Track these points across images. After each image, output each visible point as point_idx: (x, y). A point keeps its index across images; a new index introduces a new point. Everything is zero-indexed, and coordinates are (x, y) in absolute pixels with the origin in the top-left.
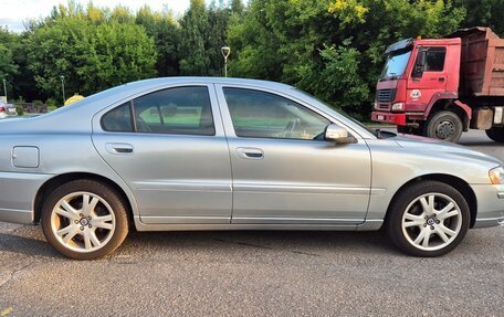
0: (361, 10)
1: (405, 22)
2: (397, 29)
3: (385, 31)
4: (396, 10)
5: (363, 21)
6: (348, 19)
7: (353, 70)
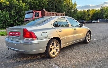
0: (8, 3)
1: (19, 7)
2: (17, 8)
3: (14, 8)
4: (15, 4)
5: (8, 5)
6: (5, 5)
7: (8, 16)
